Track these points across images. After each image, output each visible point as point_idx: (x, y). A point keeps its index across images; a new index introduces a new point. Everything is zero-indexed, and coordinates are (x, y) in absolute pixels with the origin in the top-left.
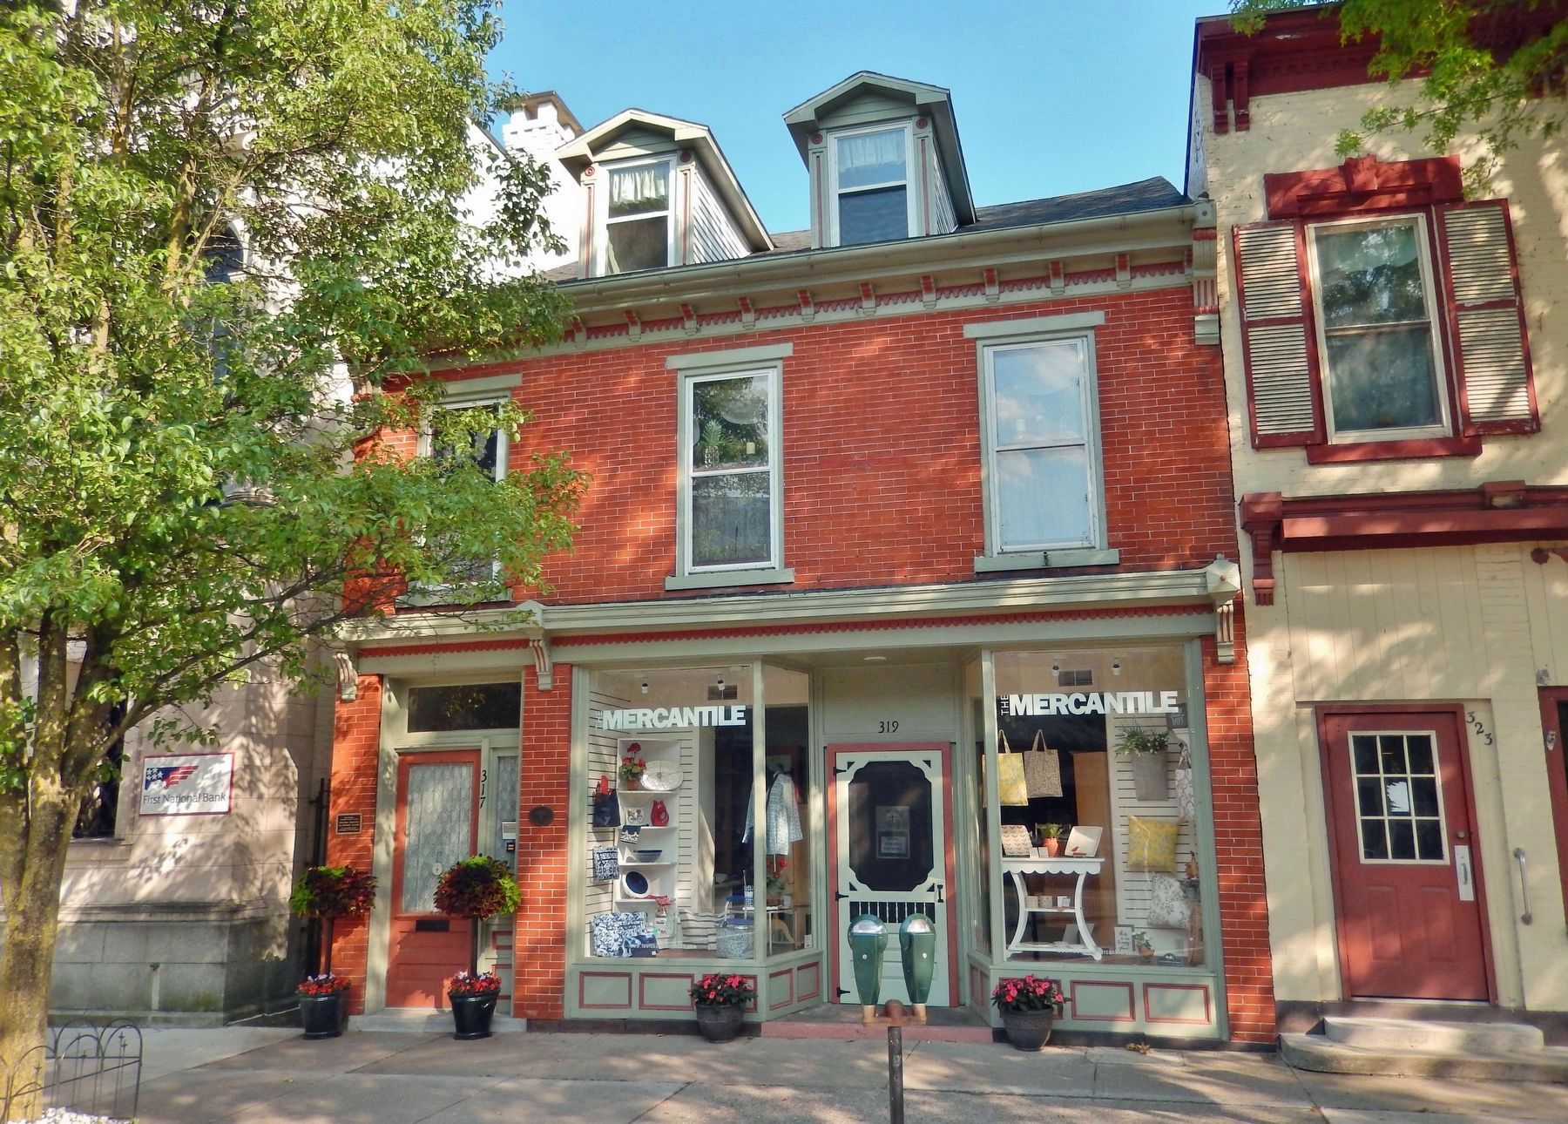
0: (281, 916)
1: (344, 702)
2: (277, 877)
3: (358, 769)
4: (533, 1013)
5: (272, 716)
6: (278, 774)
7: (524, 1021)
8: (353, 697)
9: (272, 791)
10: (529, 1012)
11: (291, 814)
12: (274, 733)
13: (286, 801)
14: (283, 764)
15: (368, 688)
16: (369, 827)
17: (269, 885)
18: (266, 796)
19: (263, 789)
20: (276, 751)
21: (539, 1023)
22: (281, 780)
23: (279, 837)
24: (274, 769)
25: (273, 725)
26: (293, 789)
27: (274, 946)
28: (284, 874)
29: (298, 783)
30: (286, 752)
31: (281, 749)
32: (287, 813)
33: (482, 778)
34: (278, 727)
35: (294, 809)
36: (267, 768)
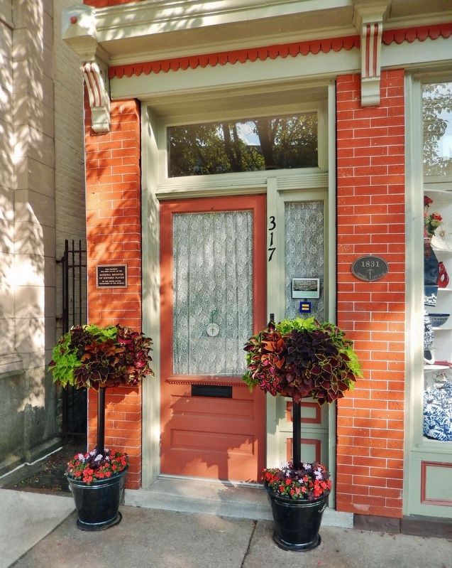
0: (37, 367)
1: (94, 133)
2: (31, 330)
3: (118, 212)
4: (363, 508)
5: (11, 169)
6: (22, 229)
7: (350, 516)
8: (106, 126)
9: (19, 244)
10: (358, 506)
11: (39, 269)
12: (15, 187)
13: (33, 256)
14: (26, 218)
15: (124, 115)
16: (136, 280)
17: (21, 337)
18: (12, 251)
19: (8, 242)
20: (18, 205)
21: (371, 520)
22: (27, 234)
23: (30, 292)
24: (18, 224)
25: (14, 178)
26: (39, 245)
27: (32, 395)
28: (37, 327)
29: (44, 240)
30: (29, 206)
31: (24, 203)
32: (35, 268)
33: (270, 226)
34: (18, 181)
35: (42, 265)
36: (11, 223)
